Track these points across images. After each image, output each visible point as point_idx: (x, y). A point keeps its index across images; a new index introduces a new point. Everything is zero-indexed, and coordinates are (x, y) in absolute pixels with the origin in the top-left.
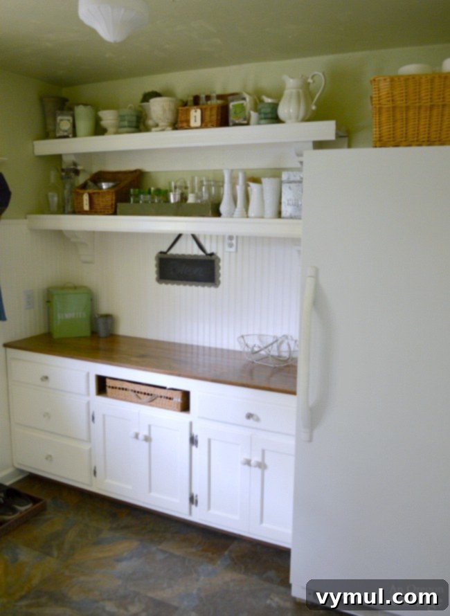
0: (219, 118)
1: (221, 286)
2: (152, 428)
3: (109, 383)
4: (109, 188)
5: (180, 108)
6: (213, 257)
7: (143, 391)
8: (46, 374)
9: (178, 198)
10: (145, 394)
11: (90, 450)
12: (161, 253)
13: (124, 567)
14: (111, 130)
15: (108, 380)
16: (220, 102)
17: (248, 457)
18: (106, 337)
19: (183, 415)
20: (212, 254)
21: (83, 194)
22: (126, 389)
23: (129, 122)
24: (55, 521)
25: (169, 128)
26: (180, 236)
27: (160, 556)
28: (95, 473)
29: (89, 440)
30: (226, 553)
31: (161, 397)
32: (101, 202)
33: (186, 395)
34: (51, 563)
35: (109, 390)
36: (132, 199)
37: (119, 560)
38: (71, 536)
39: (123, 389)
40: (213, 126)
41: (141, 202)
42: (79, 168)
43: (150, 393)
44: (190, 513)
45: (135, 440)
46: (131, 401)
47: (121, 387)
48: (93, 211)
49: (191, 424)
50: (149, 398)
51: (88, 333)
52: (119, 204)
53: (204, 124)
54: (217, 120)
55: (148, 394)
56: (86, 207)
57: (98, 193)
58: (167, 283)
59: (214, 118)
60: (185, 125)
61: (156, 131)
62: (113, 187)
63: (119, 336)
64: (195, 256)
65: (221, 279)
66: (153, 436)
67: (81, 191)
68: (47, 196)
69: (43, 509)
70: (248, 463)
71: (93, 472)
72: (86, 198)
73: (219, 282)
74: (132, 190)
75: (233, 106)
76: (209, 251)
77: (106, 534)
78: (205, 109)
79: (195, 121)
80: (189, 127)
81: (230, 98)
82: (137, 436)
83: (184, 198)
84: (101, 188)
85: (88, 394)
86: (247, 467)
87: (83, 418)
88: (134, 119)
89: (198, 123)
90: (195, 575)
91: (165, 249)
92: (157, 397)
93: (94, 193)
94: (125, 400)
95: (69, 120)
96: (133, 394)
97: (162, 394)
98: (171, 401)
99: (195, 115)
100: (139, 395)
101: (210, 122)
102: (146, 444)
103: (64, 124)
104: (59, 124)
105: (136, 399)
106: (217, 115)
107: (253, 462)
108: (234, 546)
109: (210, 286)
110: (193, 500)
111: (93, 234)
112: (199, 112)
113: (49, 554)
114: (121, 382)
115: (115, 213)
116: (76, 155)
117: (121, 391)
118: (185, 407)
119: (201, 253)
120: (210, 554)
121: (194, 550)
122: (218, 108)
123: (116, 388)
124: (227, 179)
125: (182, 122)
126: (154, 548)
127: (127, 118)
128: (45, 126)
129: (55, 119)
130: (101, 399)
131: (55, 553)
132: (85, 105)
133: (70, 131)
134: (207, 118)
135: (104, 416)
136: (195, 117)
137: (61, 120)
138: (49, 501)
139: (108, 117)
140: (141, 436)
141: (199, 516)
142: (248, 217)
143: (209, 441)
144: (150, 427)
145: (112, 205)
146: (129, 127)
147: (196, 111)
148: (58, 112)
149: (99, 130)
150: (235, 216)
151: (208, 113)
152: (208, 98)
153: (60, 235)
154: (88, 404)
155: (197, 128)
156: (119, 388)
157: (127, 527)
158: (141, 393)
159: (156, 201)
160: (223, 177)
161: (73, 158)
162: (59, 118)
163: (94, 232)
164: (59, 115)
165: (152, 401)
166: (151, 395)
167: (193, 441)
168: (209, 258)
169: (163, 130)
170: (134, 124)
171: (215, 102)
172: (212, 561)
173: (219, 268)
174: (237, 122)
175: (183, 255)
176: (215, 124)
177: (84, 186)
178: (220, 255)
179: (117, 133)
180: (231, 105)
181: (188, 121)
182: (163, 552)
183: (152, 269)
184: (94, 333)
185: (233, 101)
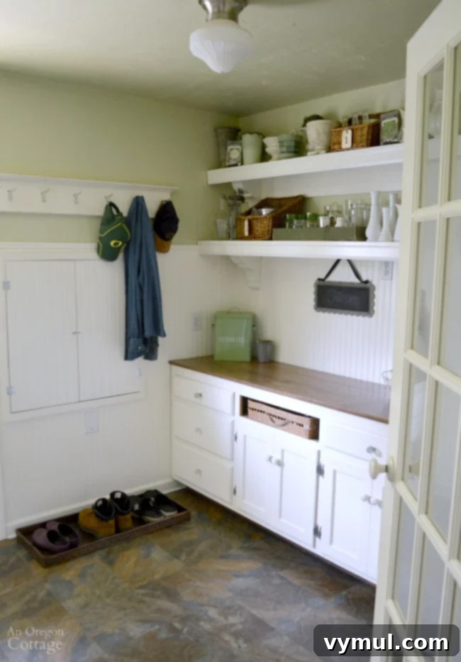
0: (370, 137)
1: (374, 317)
2: (285, 453)
3: (251, 404)
4: (268, 214)
5: (333, 130)
6: (368, 285)
7: (278, 415)
8: (200, 392)
9: (328, 221)
10: (279, 418)
11: (232, 469)
12: (319, 280)
13: (239, 583)
14: (275, 156)
15: (249, 402)
16: (373, 121)
17: (369, 494)
18: (265, 363)
19: (313, 442)
20: (367, 282)
21: (244, 220)
22: (264, 412)
23: (287, 147)
24: (195, 532)
25: (324, 152)
26: (338, 261)
27: (276, 581)
28: (235, 492)
29: (232, 459)
30: (344, 593)
31: (293, 422)
32: (260, 227)
33: (315, 423)
34: (177, 565)
35: (250, 412)
36: (287, 224)
37: (236, 576)
38: (202, 546)
39: (261, 411)
40: (363, 147)
41: (294, 227)
42: (246, 195)
43: (283, 417)
44: (314, 545)
45: (269, 463)
46: (267, 424)
47: (260, 409)
48: (252, 236)
49: (319, 453)
50: (280, 422)
51: (247, 358)
52: (275, 230)
53: (355, 144)
54: (367, 139)
55: (282, 419)
56: (246, 233)
57: (257, 219)
58: (324, 311)
59: (365, 138)
60: (336, 147)
61: (311, 155)
62: (272, 212)
63: (278, 363)
64: (351, 283)
65: (375, 308)
66: (286, 461)
67: (243, 218)
68: (215, 224)
69: (187, 519)
70: (368, 499)
71: (233, 491)
72: (246, 223)
73: (373, 312)
74: (288, 216)
75: (385, 124)
76: (364, 278)
77: (234, 551)
78: (356, 129)
79: (346, 142)
80: (341, 149)
81: (382, 116)
82: (270, 459)
83: (333, 222)
84: (261, 214)
85: (233, 413)
86: (366, 503)
87: (227, 437)
88: (293, 144)
89: (349, 145)
90: (303, 605)
91: (323, 276)
92: (289, 422)
93: (254, 219)
94: (262, 422)
95: (238, 149)
96: (268, 417)
97: (294, 420)
98: (301, 427)
99: (347, 136)
100: (274, 418)
101: (361, 142)
102: (278, 468)
103: (234, 154)
104: (229, 154)
105: (271, 422)
106: (368, 136)
107: (372, 500)
108: (356, 588)
109: (364, 316)
110: (317, 532)
111: (260, 260)
112: (350, 132)
113: (177, 557)
114: (259, 405)
115: (271, 239)
116: (244, 182)
117: (259, 413)
118: (314, 435)
119: (356, 280)
120: (326, 590)
121: (312, 583)
122: (369, 127)
123: (255, 410)
124: (373, 202)
125: (334, 144)
126: (274, 573)
127: (285, 144)
128: (219, 155)
129: (226, 148)
130: (244, 419)
131: (183, 557)
132: (251, 133)
133: (239, 160)
134: (358, 138)
135: (245, 437)
136: (346, 138)
137: (231, 149)
138: (194, 513)
139: (272, 144)
140: (274, 460)
141: (322, 549)
142: (393, 241)
143: (335, 472)
144: (283, 451)
145: (268, 231)
146: (288, 152)
147: (347, 132)
148: (229, 142)
149: (264, 157)
150: (380, 240)
151: (358, 133)
152: (360, 118)
153: (228, 261)
154: (233, 423)
155: (348, 149)
156: (258, 411)
157: (255, 549)
158: (276, 417)
159: (308, 226)
160: (370, 199)
161: (241, 186)
162: (230, 147)
163: (261, 258)
164: (230, 145)
165: (284, 425)
166: (284, 419)
167: (320, 471)
168: (363, 285)
169: (318, 154)
170: (293, 149)
171: (368, 122)
172: (326, 596)
173: (374, 297)
174: (388, 140)
175: (340, 283)
176: (364, 144)
177: (249, 213)
178: (375, 283)
179: (279, 159)
180: (383, 123)
181: (340, 143)
182: (282, 578)
183: (310, 296)
184: (254, 359)
185: (384, 119)
